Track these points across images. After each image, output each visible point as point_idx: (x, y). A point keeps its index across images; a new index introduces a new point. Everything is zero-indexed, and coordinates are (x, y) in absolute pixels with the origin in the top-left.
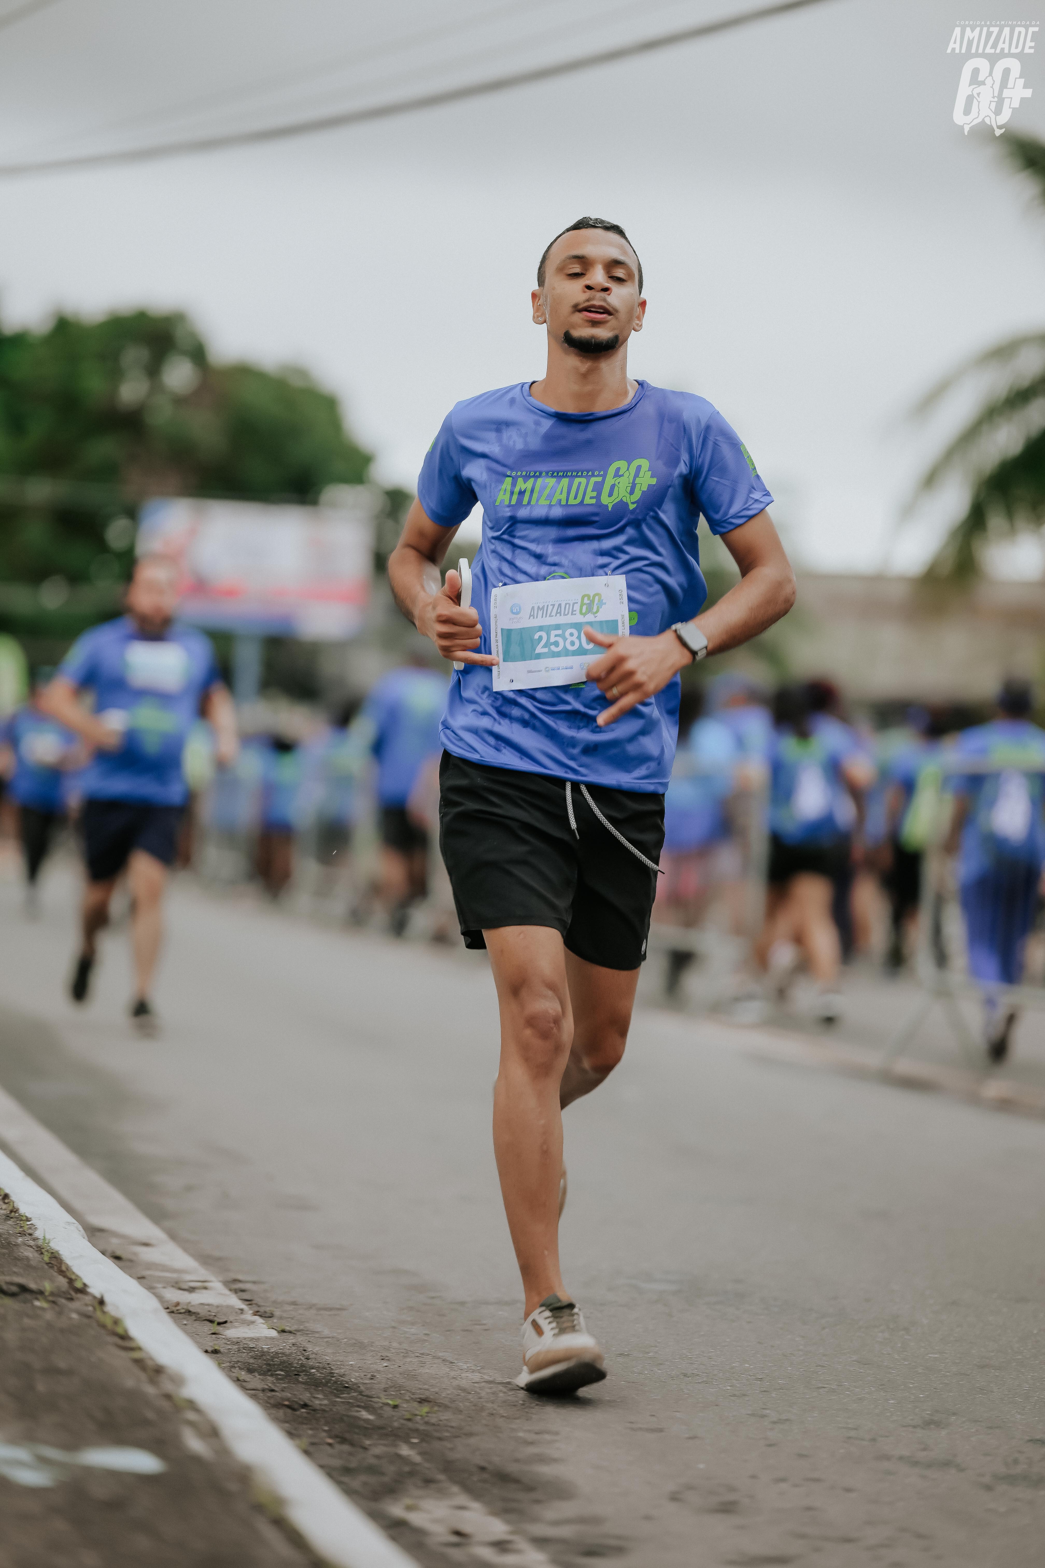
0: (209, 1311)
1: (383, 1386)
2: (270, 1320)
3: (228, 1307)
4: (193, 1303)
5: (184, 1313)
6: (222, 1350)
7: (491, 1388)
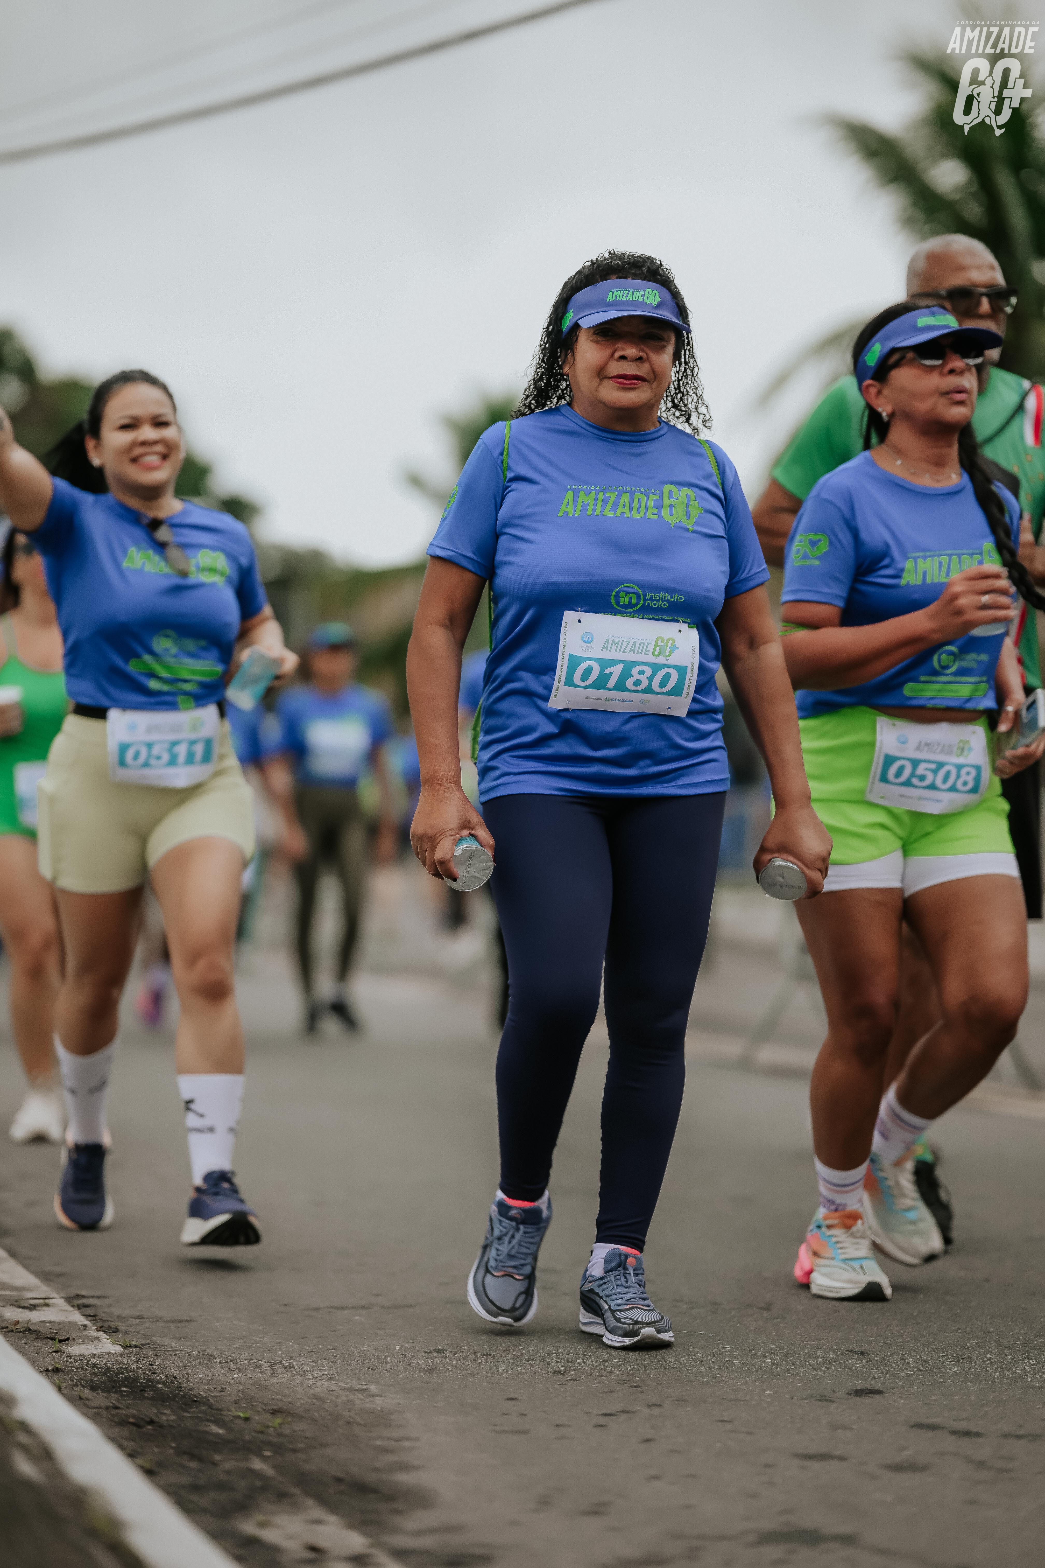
0: (51, 1328)
1: (234, 1398)
2: (115, 1336)
3: (70, 1323)
4: (33, 1322)
5: (24, 1331)
6: (62, 1368)
7: (347, 1396)
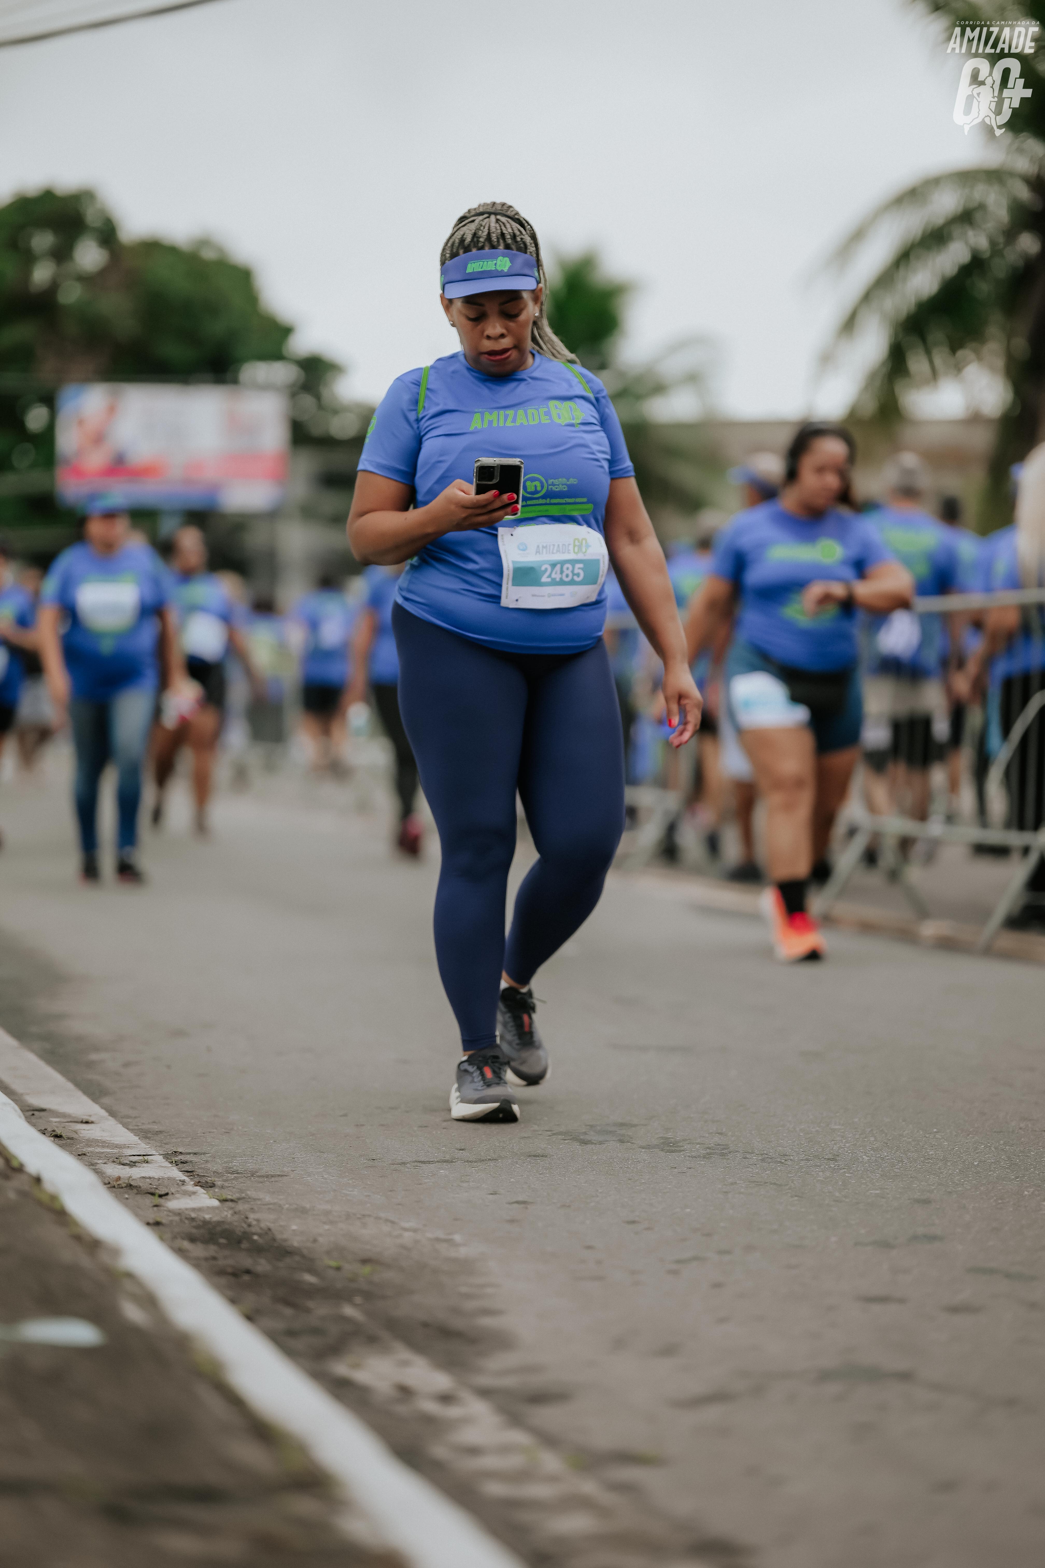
0: (151, 1184)
1: (326, 1248)
2: (211, 1190)
3: (169, 1178)
4: (134, 1178)
5: (126, 1187)
6: (164, 1221)
7: (433, 1245)
